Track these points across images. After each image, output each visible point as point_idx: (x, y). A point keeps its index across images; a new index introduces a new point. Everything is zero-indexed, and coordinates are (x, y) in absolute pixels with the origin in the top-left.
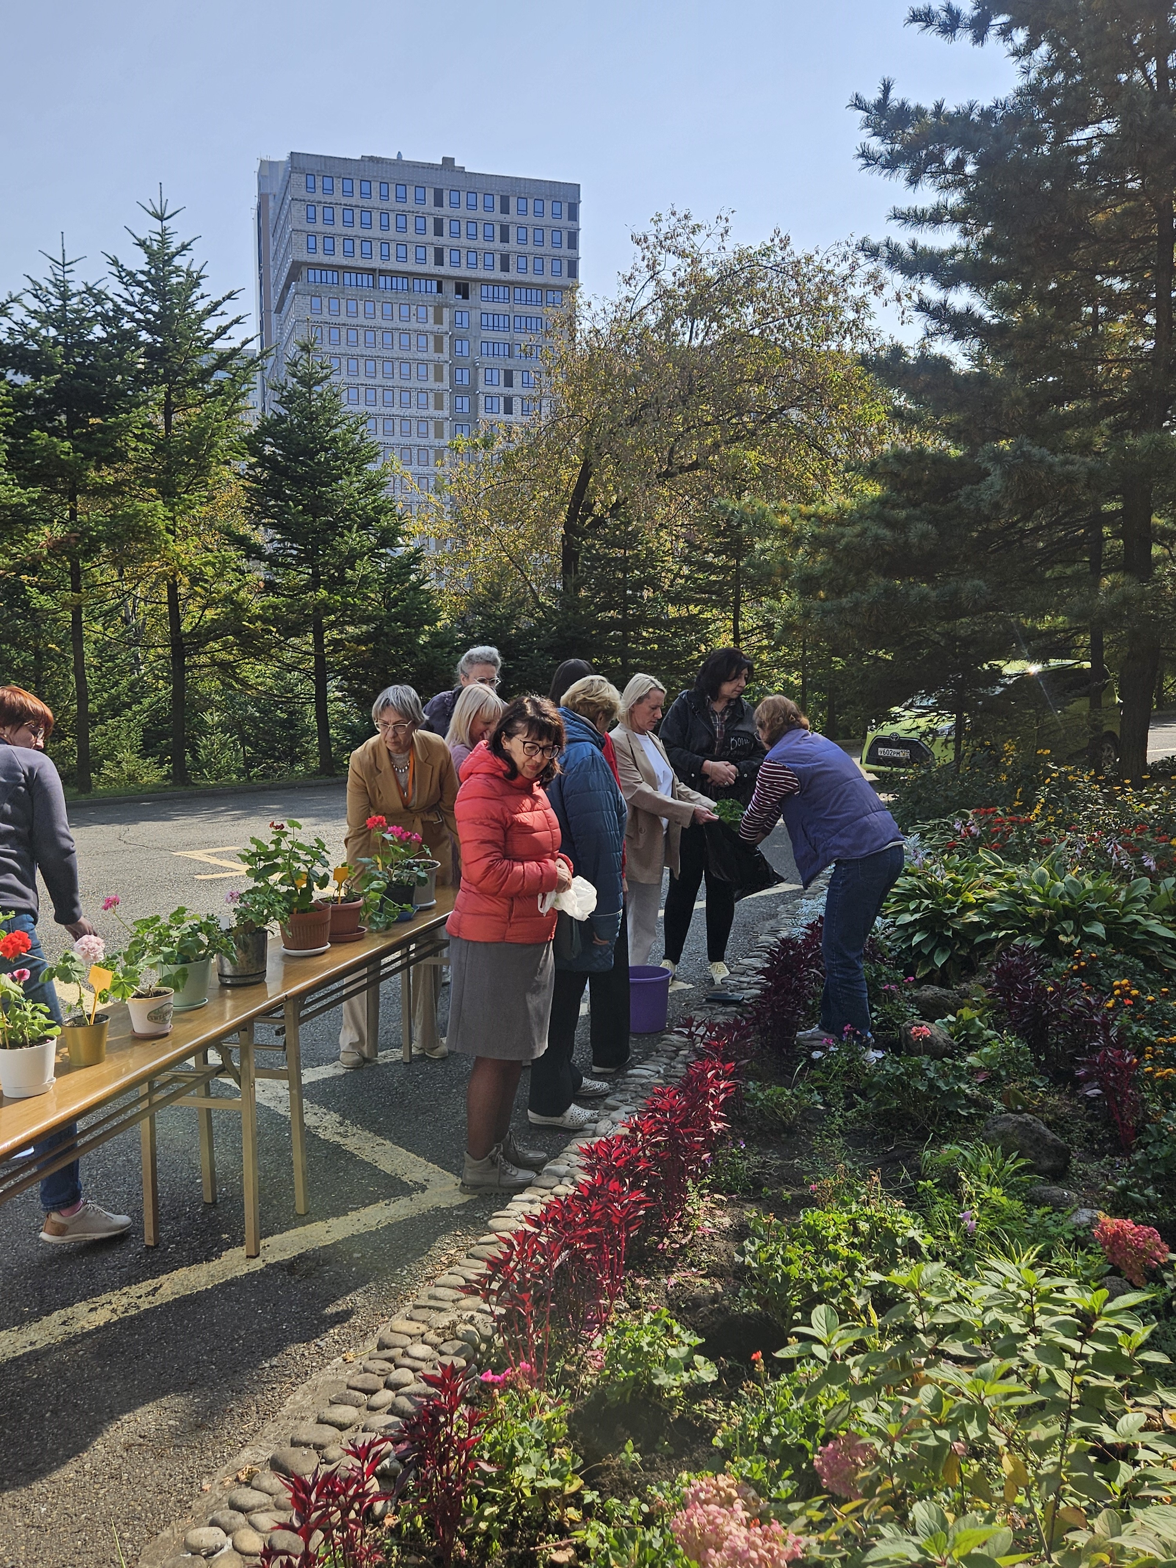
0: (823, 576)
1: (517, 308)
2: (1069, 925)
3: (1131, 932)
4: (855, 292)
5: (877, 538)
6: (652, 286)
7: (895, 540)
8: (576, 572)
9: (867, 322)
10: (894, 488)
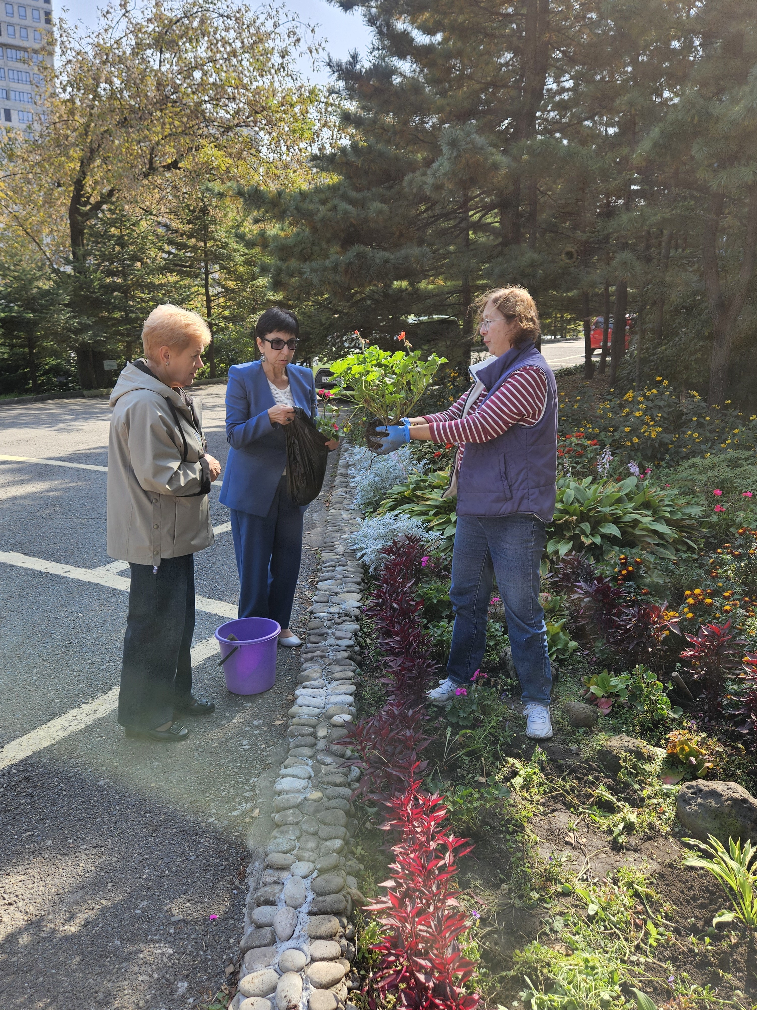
0: (295, 246)
1: (10, 63)
2: (586, 527)
3: (634, 527)
4: (279, 44)
5: (346, 212)
6: (124, 23)
7: (358, 215)
8: (83, 245)
9: (291, 67)
10: (348, 177)
